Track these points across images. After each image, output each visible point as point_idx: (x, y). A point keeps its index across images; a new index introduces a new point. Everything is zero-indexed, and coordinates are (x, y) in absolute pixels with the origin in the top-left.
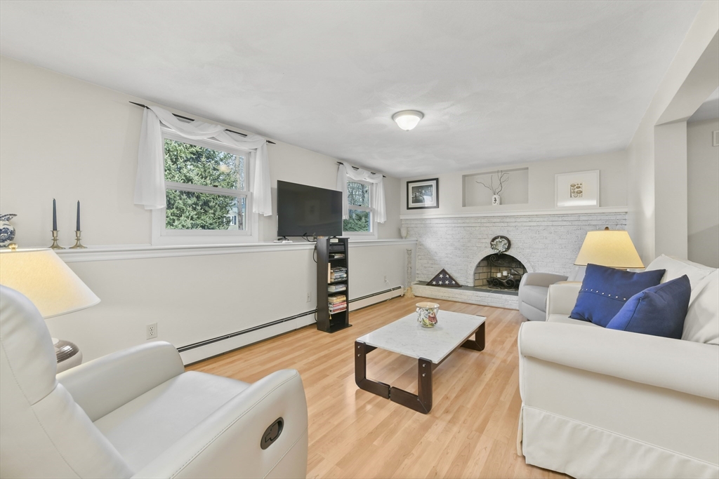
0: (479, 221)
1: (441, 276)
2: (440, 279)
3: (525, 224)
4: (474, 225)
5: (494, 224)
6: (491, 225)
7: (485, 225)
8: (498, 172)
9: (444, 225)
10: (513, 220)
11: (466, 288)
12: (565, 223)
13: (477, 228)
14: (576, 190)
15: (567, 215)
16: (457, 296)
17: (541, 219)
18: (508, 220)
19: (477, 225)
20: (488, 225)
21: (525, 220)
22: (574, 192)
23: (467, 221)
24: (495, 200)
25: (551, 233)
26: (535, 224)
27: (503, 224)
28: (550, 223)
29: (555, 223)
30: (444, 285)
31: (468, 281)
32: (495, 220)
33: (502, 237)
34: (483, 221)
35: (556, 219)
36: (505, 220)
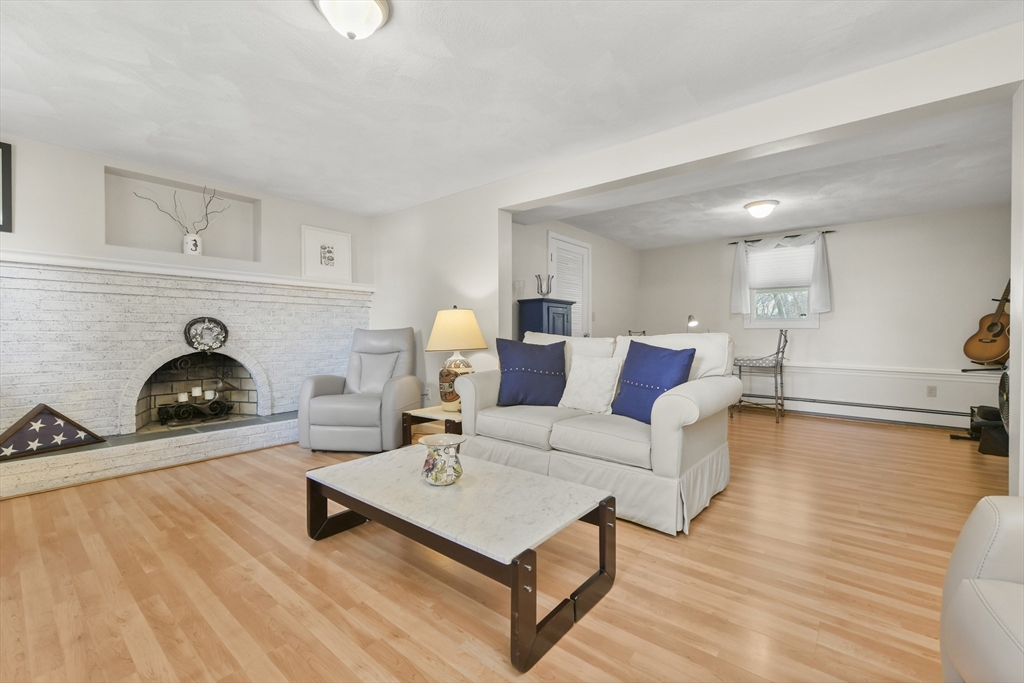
0: (153, 283)
1: (37, 426)
2: (34, 436)
3: (253, 298)
4: (136, 291)
5: (190, 294)
6: (183, 294)
7: (167, 293)
8: (204, 190)
9: (32, 284)
10: (231, 288)
11: (119, 439)
12: (310, 301)
13: (145, 300)
14: (327, 255)
15: (314, 289)
16: (119, 462)
17: (279, 292)
18: (221, 288)
19: (148, 292)
20: (174, 293)
21: (252, 290)
22: (325, 258)
23: (119, 280)
24: (196, 245)
25: (291, 315)
26: (269, 299)
27: (209, 295)
28: (291, 300)
29: (297, 300)
30: (48, 449)
31: (124, 422)
32: (193, 285)
33: (211, 320)
34: (163, 284)
35: (300, 293)
36: (215, 287)
